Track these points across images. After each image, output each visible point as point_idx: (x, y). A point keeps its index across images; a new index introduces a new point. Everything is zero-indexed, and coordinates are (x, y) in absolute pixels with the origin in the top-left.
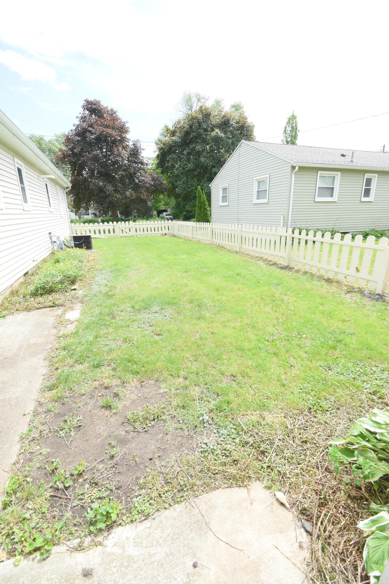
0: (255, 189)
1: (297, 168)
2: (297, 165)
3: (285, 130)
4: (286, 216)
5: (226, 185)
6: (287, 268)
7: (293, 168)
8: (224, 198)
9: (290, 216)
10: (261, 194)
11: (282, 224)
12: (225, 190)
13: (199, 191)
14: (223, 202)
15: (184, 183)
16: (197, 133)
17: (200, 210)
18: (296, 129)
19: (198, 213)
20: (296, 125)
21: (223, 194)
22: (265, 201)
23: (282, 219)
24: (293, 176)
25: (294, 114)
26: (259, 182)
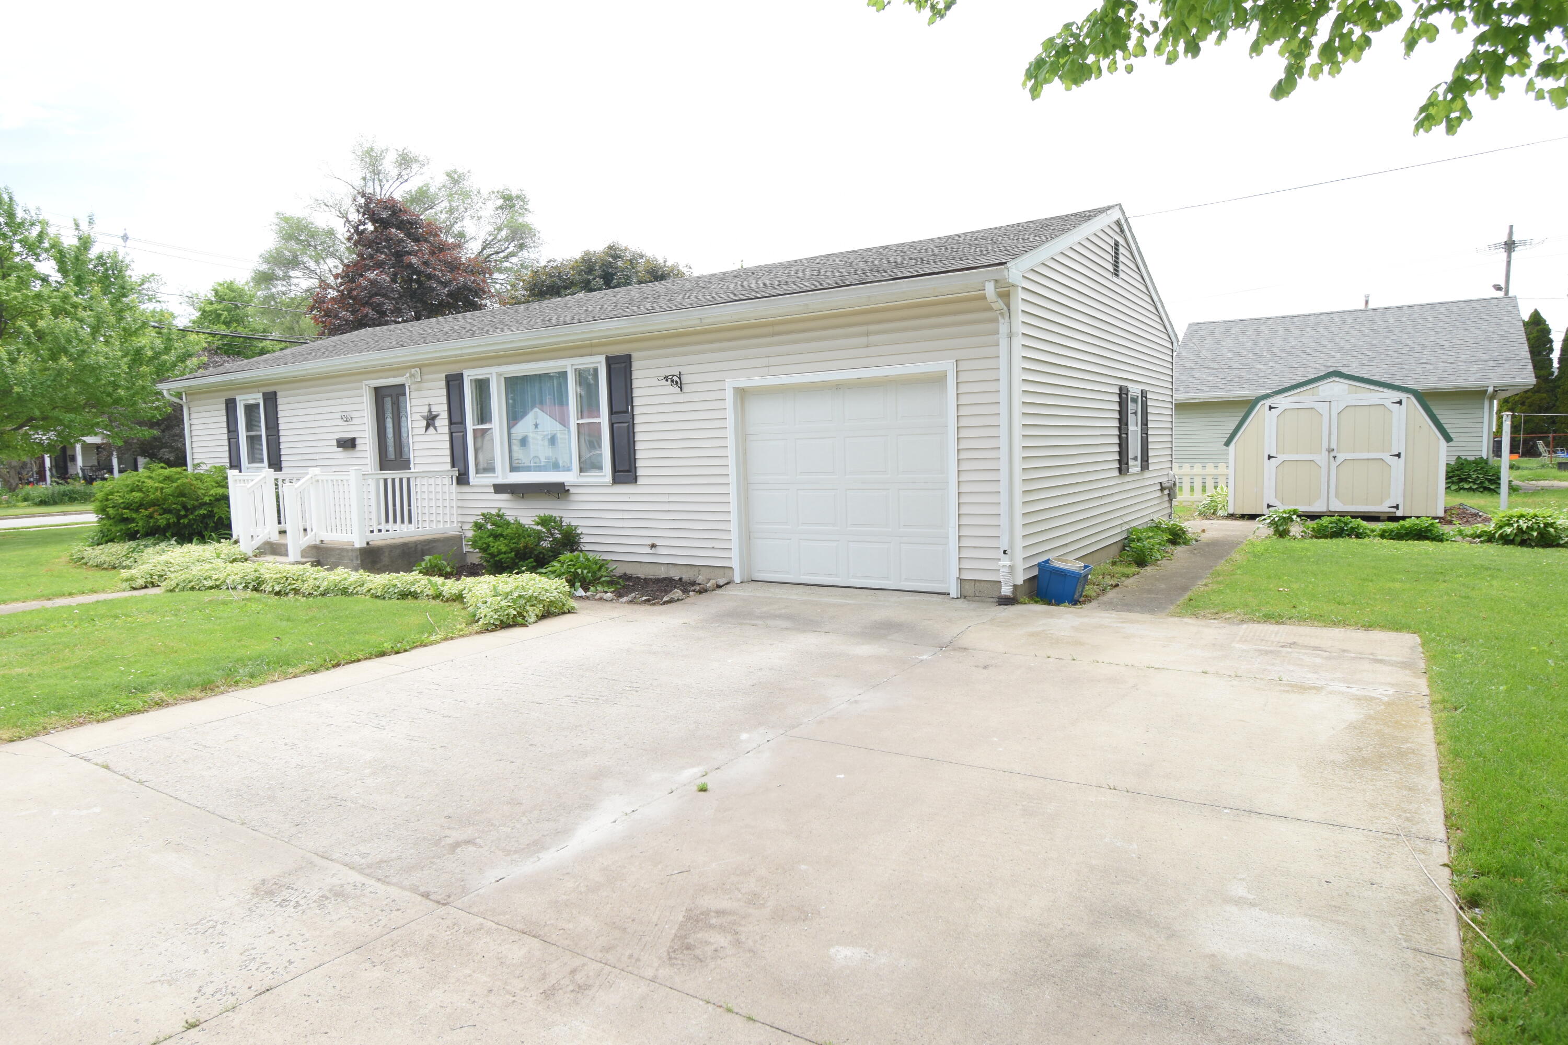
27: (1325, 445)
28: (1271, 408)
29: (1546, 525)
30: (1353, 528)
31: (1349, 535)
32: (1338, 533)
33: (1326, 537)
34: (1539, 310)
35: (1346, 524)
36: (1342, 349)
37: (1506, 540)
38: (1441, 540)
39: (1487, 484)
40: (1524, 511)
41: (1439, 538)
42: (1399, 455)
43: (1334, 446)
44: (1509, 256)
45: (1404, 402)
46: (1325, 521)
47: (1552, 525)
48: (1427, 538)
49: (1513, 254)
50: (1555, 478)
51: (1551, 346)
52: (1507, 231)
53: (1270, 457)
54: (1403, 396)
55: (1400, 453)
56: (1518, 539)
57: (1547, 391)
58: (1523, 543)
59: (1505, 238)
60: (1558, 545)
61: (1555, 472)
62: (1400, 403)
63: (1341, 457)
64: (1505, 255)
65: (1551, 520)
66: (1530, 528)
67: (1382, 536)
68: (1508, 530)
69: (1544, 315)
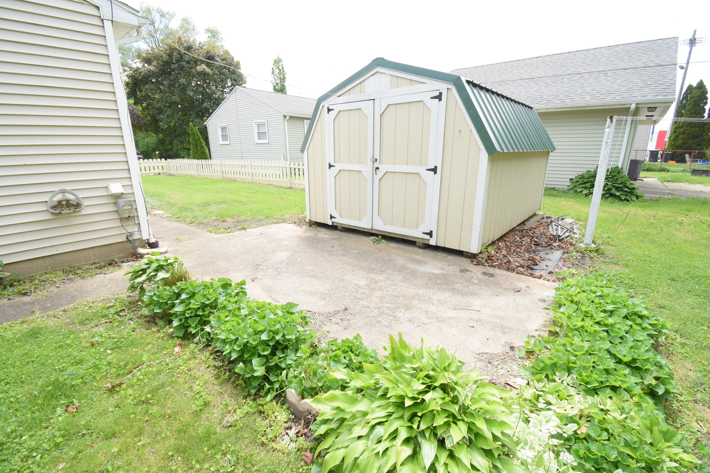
0: (256, 131)
1: (288, 117)
2: (288, 115)
3: (273, 72)
4: (285, 154)
5: (224, 125)
6: (290, 188)
7: (285, 117)
8: (225, 137)
9: (288, 154)
10: (261, 135)
11: (282, 158)
12: (224, 129)
13: (192, 128)
14: (223, 140)
15: (168, 116)
16: (179, 65)
17: (196, 148)
18: (284, 71)
19: (193, 152)
20: (283, 68)
21: (222, 133)
22: (266, 141)
23: (282, 156)
24: (286, 123)
25: (280, 58)
26: (258, 125)
27: (370, 154)
28: (329, 110)
34: (703, 80)
39: (613, 191)
42: (434, 170)
43: (377, 156)
44: (691, 48)
45: (443, 96)
49: (694, 48)
51: (706, 101)
52: (693, 33)
53: (330, 166)
54: (444, 87)
55: (436, 167)
57: (699, 127)
59: (691, 37)
61: (690, 176)
62: (439, 97)
63: (383, 168)
64: (689, 48)
69: (705, 83)
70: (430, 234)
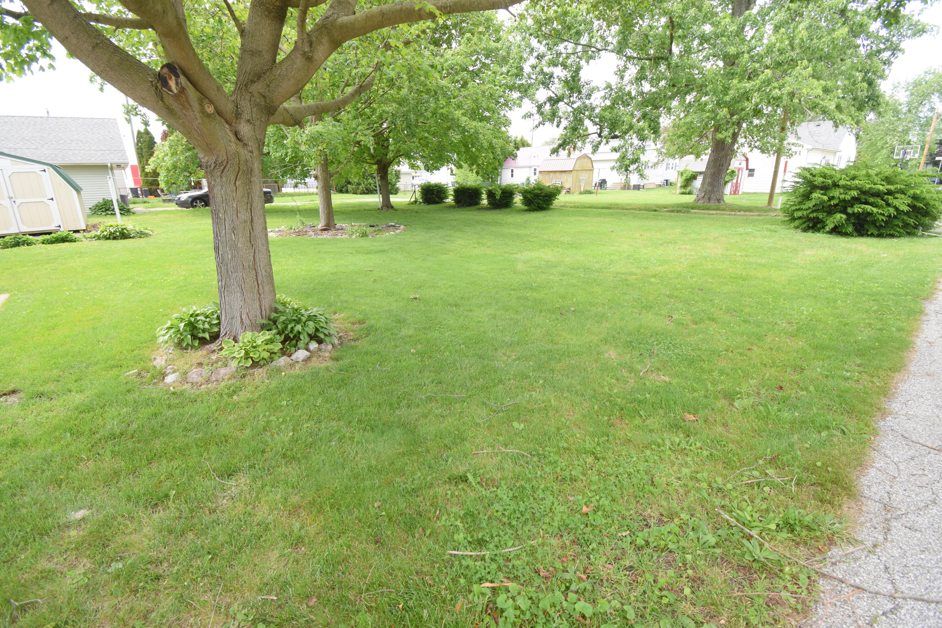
27: (6, 195)
29: (122, 229)
30: (24, 241)
31: (23, 245)
32: (17, 244)
33: (7, 247)
35: (20, 239)
36: (24, 138)
37: (107, 238)
38: (75, 241)
40: (112, 223)
41: (74, 241)
42: (52, 199)
43: (12, 195)
45: (47, 170)
46: (7, 239)
47: (125, 229)
48: (68, 241)
50: (160, 207)
54: (45, 167)
56: (111, 237)
58: (115, 238)
60: (130, 238)
61: (162, 204)
62: (44, 171)
63: (18, 201)
65: (124, 227)
66: (115, 231)
67: (43, 243)
68: (105, 233)
70: (60, 226)
